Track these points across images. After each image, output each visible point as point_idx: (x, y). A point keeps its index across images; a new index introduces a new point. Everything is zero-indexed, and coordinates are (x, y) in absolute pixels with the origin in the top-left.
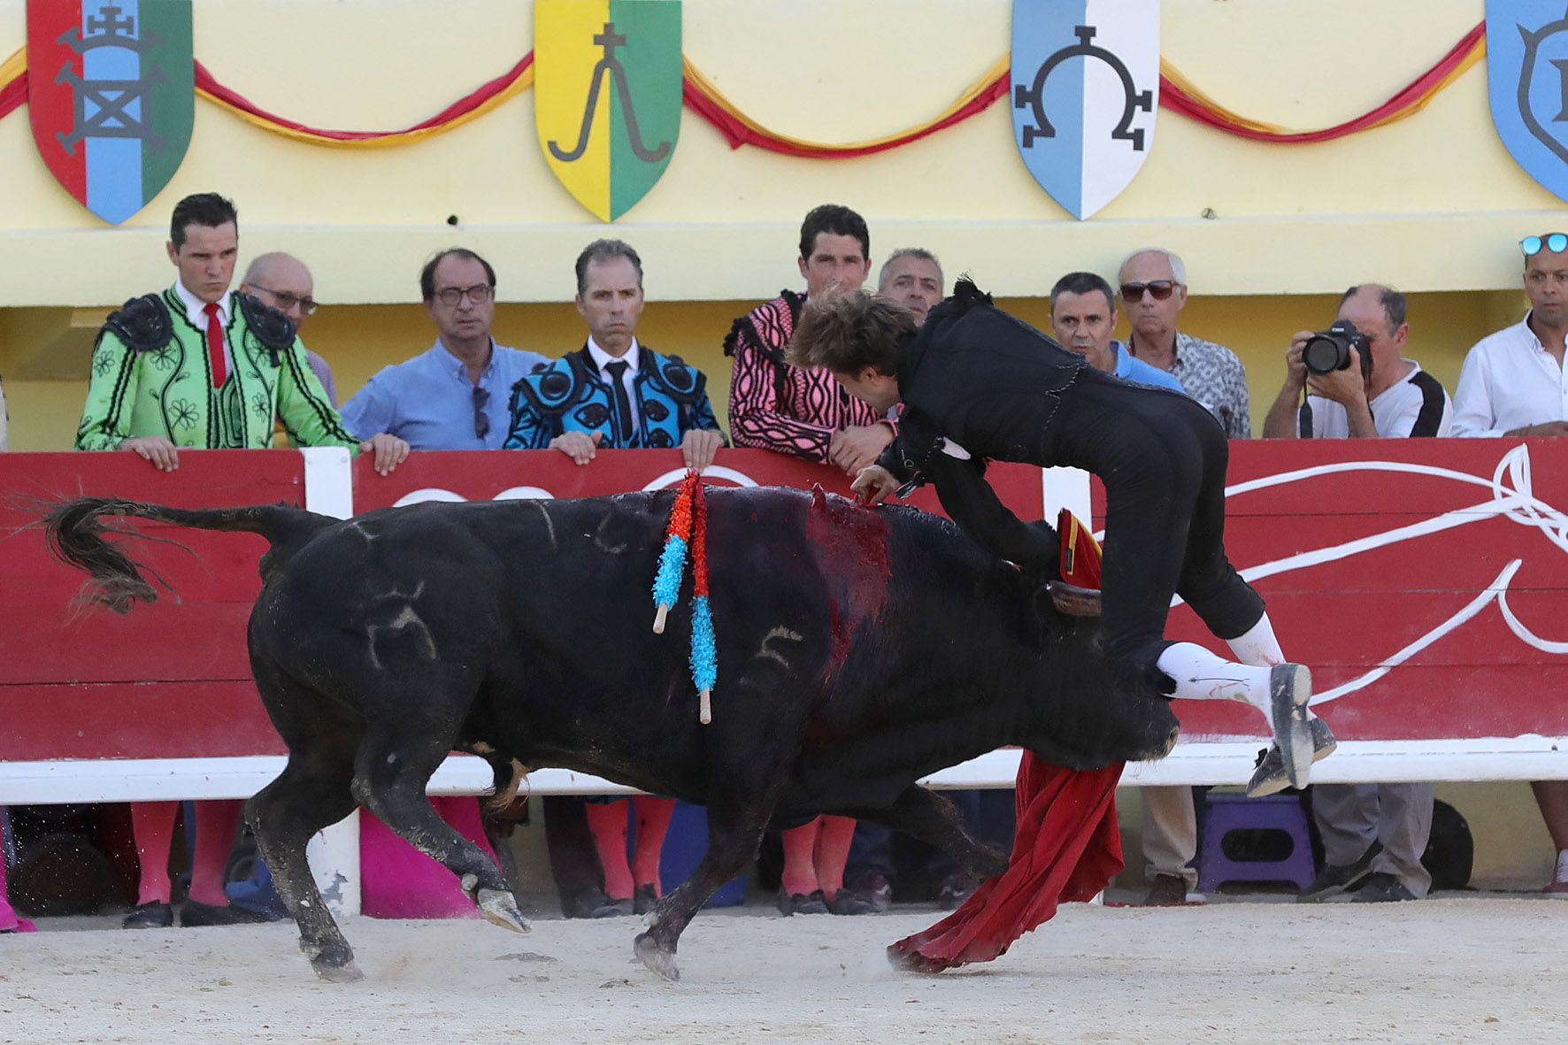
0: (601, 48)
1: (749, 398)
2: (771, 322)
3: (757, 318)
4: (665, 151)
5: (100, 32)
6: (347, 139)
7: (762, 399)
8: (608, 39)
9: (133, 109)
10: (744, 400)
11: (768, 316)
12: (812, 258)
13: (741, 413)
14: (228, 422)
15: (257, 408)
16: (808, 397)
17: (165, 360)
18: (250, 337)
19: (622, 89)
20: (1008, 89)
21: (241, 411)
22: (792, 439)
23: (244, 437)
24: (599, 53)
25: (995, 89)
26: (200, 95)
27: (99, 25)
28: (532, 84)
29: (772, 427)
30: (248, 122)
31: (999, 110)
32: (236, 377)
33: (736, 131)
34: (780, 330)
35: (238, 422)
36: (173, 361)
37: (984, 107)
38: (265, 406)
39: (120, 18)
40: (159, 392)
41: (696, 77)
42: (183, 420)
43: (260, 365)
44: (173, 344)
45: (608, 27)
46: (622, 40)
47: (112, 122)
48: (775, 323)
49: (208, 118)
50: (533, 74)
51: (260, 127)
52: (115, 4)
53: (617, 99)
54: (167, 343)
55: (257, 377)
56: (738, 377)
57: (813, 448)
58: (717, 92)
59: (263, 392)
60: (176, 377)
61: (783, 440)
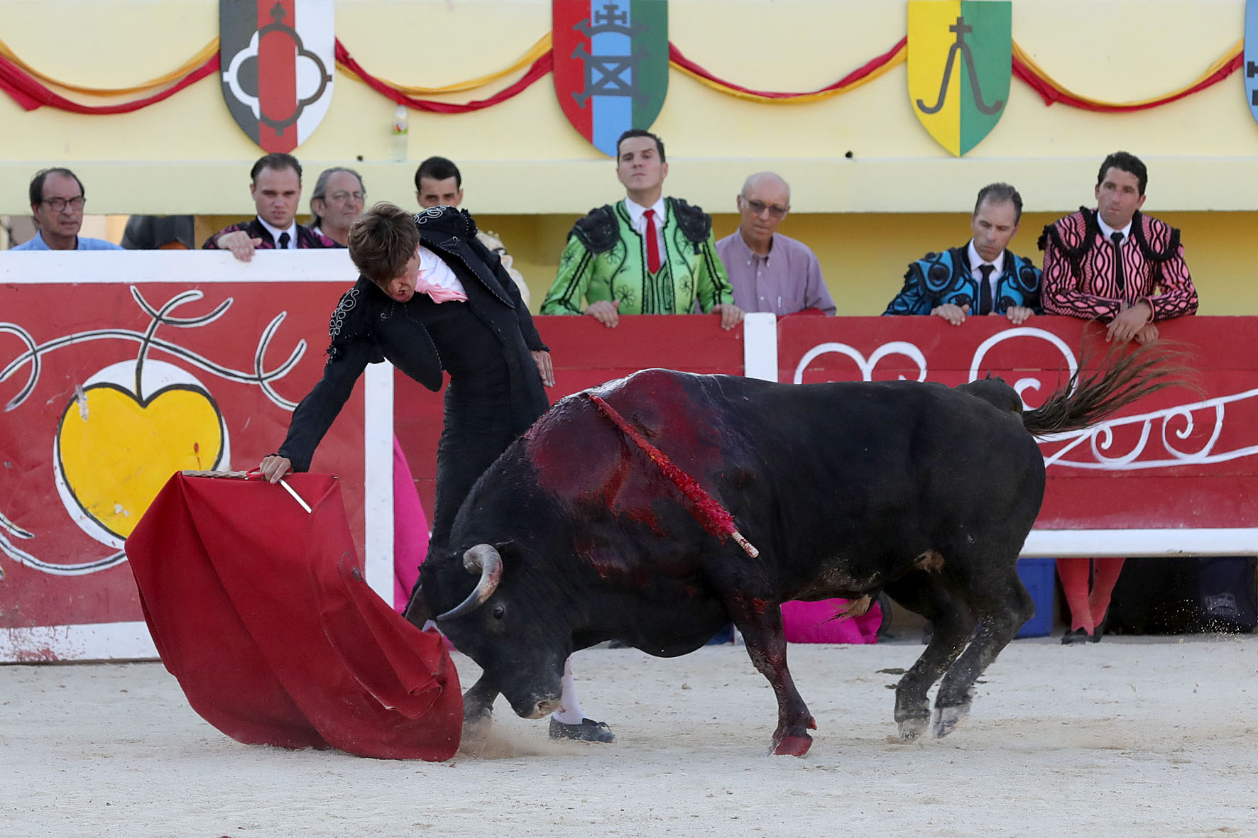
0: (954, 35)
1: (1058, 281)
2: (1070, 229)
3: (1061, 225)
4: (999, 106)
5: (604, 22)
6: (775, 97)
7: (1067, 282)
8: (959, 28)
9: (626, 76)
10: (1055, 281)
11: (1068, 225)
12: (1102, 184)
13: (1054, 291)
14: (661, 298)
15: (683, 286)
16: (1093, 282)
17: (613, 257)
18: (680, 233)
19: (969, 61)
20: (1242, 64)
21: (671, 289)
22: (1092, 307)
23: (673, 308)
24: (953, 38)
25: (1233, 64)
26: (673, 67)
27: (603, 17)
28: (906, 60)
29: (1077, 299)
30: (706, 85)
31: (1236, 78)
32: (668, 265)
33: (1049, 93)
34: (1077, 235)
35: (669, 297)
36: (618, 257)
37: (1224, 77)
38: (689, 284)
39: (618, 13)
40: (608, 279)
41: (1022, 55)
42: (625, 300)
43: (685, 255)
44: (620, 245)
45: (960, 20)
46: (969, 29)
47: (611, 85)
48: (1073, 230)
49: (678, 82)
50: (907, 53)
51: (714, 89)
52: (614, 3)
53: (966, 69)
54: (615, 245)
55: (683, 263)
56: (1050, 267)
57: (1108, 313)
58: (1037, 66)
59: (688, 273)
60: (621, 269)
61: (1085, 308)
